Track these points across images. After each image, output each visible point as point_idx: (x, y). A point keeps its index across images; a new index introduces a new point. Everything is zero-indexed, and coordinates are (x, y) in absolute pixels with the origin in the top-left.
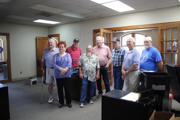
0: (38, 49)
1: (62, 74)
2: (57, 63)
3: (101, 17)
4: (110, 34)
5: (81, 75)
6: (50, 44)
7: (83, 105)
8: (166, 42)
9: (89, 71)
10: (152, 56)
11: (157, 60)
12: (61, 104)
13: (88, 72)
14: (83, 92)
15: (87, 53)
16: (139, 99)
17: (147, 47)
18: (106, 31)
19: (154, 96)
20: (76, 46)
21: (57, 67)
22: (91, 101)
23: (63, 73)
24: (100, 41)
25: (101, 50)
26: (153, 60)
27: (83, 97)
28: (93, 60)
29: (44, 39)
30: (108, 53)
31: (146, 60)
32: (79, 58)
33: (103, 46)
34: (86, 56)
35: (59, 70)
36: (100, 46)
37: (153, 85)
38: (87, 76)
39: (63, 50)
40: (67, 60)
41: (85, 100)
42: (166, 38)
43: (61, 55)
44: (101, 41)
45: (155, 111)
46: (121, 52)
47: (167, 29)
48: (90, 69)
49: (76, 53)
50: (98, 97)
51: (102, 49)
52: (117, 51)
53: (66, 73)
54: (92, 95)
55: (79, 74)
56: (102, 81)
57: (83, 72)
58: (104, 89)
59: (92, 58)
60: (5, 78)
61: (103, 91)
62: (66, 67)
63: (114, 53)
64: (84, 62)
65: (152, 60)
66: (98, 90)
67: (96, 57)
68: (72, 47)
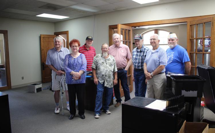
0: (43, 50)
1: (75, 79)
2: (69, 66)
3: (118, 9)
4: (130, 30)
5: (96, 80)
6: (58, 43)
7: (99, 115)
8: (197, 39)
9: (106, 76)
10: (178, 57)
11: (185, 60)
12: (72, 115)
13: (104, 76)
14: (99, 101)
15: (102, 53)
16: (167, 107)
17: (172, 46)
18: (125, 27)
19: (185, 104)
20: (90, 45)
21: (69, 70)
22: (108, 111)
23: (76, 77)
24: (117, 39)
25: (119, 50)
26: (180, 61)
27: (99, 106)
28: (109, 61)
29: (49, 37)
30: (127, 54)
31: (171, 61)
32: (93, 59)
33: (122, 45)
34: (101, 57)
35: (71, 74)
36: (118, 45)
37: (182, 90)
38: (103, 81)
39: (77, 49)
40: (81, 63)
41: (101, 110)
42: (196, 35)
43: (74, 56)
44: (119, 40)
45: (185, 121)
46: (144, 52)
47: (197, 24)
48: (107, 73)
49: (90, 53)
50: (115, 106)
51: (120, 48)
52: (139, 51)
53: (80, 78)
54: (109, 104)
55: (93, 78)
56: (121, 86)
57: (98, 76)
58: (123, 96)
59: (108, 60)
60: (3, 84)
61: (122, 98)
62: (79, 70)
63: (135, 53)
64: (99, 65)
65: (178, 61)
66: (116, 98)
67: (113, 58)
68: (84, 46)
